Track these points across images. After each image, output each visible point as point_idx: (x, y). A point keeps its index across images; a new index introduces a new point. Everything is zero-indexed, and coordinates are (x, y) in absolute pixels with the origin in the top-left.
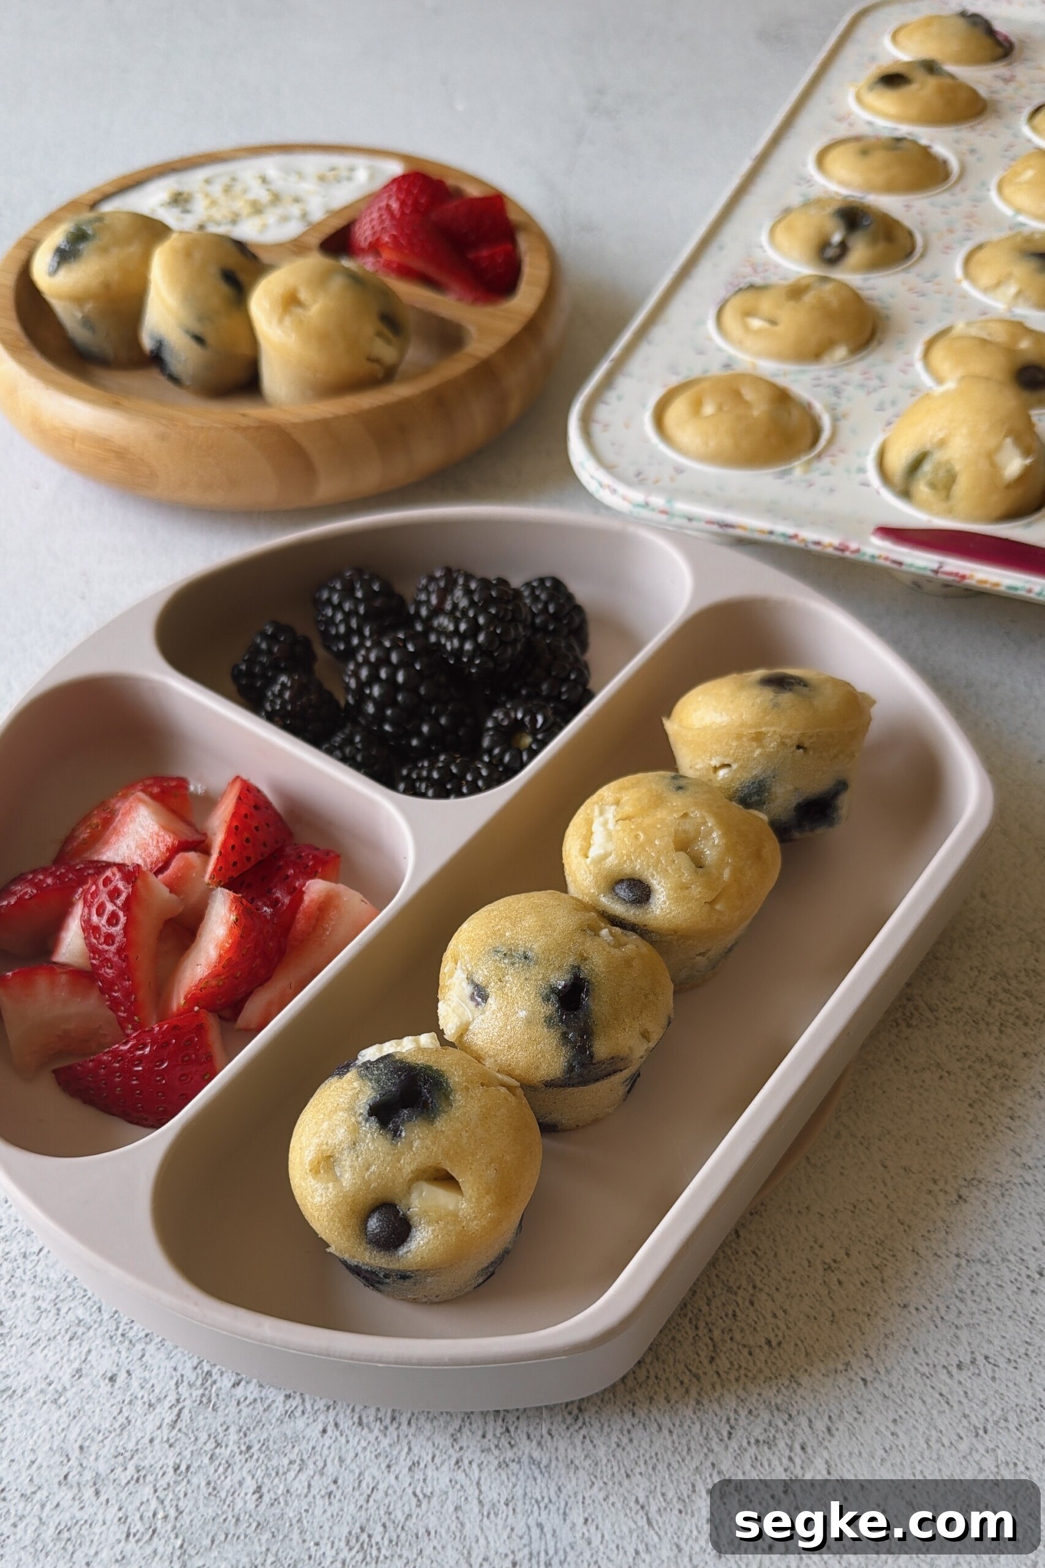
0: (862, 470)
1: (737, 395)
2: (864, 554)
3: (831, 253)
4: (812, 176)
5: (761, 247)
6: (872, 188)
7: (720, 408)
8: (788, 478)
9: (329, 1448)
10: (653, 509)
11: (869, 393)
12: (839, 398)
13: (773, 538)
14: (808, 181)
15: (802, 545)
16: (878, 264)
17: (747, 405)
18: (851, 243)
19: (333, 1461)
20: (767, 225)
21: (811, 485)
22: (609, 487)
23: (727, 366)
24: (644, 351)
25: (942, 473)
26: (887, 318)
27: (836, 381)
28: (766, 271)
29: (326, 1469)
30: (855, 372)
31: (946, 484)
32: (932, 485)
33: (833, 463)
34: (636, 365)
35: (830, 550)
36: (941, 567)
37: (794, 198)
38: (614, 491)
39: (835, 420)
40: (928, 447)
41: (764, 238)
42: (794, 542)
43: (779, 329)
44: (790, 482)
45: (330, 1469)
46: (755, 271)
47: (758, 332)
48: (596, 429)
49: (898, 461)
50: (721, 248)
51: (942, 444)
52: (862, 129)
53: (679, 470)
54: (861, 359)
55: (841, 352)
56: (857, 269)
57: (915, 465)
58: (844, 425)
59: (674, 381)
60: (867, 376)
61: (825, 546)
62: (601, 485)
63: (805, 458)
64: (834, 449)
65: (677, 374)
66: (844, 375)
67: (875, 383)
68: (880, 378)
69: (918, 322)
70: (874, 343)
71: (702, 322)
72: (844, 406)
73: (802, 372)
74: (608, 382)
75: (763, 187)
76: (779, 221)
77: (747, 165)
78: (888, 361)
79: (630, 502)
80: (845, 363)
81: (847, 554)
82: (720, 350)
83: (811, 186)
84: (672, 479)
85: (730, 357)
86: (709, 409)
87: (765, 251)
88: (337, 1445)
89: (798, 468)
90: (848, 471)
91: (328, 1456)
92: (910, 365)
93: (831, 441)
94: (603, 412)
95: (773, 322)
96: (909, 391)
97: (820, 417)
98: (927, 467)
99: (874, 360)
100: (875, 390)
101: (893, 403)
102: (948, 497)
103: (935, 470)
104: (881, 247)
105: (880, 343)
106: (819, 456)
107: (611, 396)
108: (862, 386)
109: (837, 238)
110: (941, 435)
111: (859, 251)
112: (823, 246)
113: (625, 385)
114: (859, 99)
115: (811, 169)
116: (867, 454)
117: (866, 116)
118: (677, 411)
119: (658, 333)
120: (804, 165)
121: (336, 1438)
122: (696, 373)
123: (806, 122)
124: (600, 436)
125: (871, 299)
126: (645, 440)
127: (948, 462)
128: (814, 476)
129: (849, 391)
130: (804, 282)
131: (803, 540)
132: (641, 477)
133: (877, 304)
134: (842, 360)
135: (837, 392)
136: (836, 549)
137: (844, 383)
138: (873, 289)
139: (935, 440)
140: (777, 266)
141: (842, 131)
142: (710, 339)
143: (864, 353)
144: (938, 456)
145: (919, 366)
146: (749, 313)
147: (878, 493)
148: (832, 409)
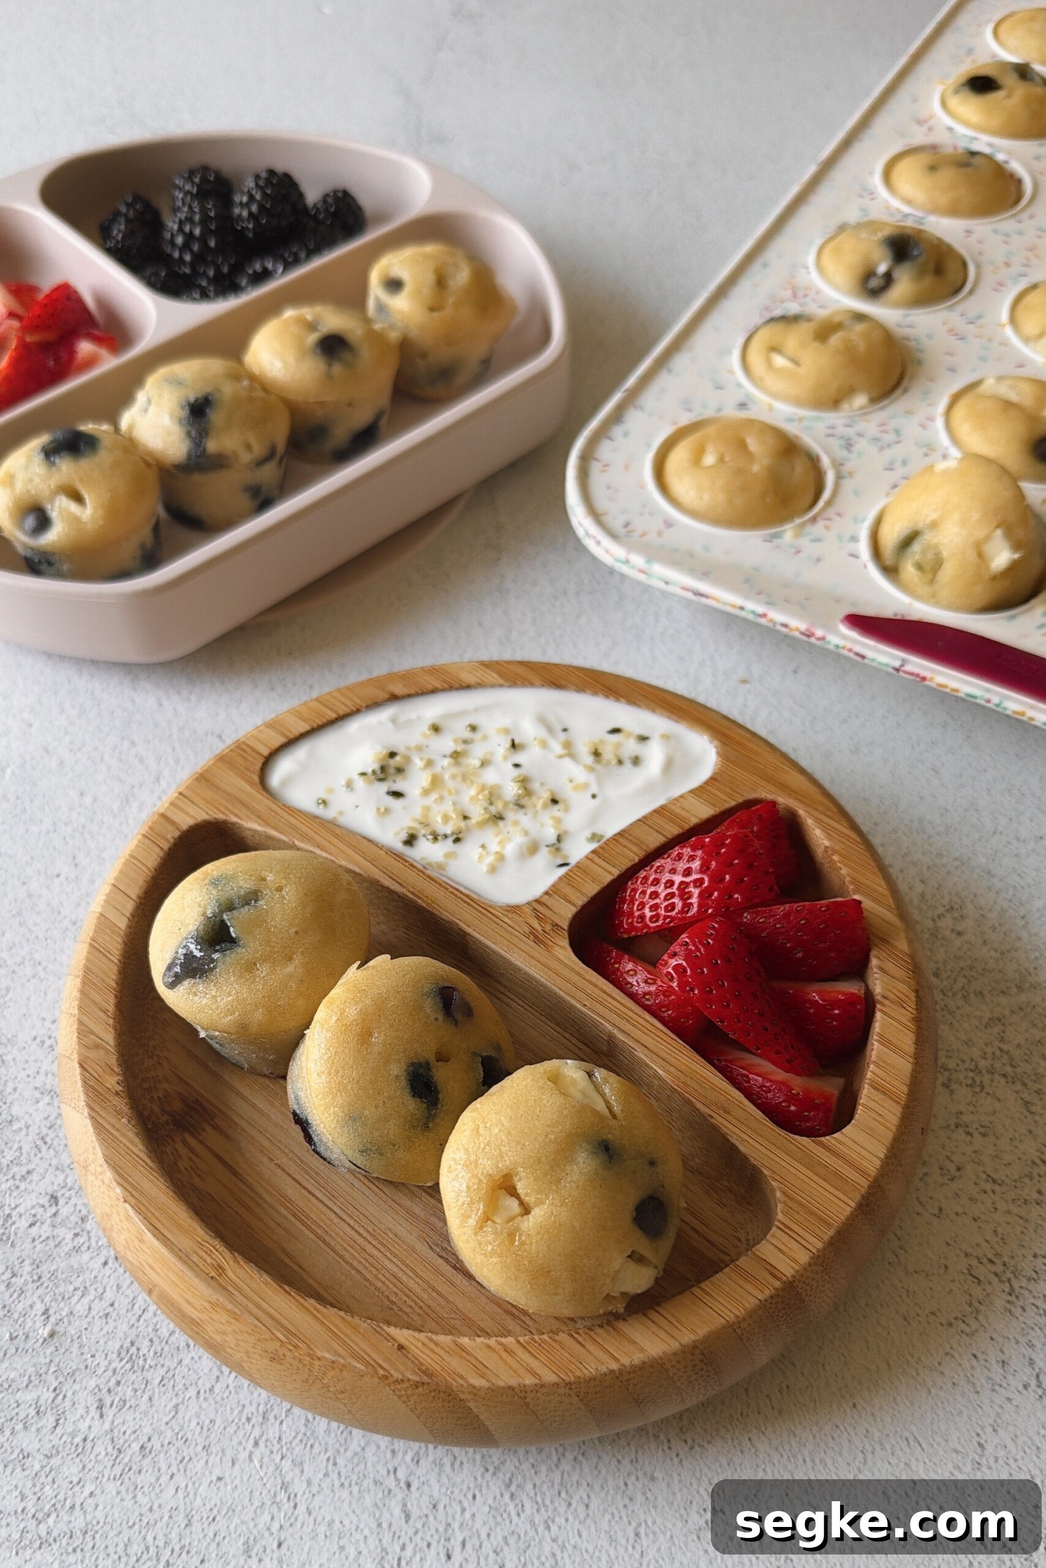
0: (854, 539)
1: (742, 445)
2: (829, 643)
3: (874, 283)
4: (876, 187)
5: (807, 268)
6: (935, 210)
7: (721, 460)
8: (777, 541)
9: (109, 1277)
10: (633, 567)
11: (882, 449)
12: (849, 451)
13: (743, 614)
14: (872, 194)
15: (770, 625)
16: (922, 300)
17: (749, 456)
18: (896, 275)
19: (111, 1287)
20: (818, 242)
21: (799, 552)
22: (594, 537)
23: (743, 406)
24: (663, 380)
25: (930, 556)
26: (919, 362)
27: (850, 432)
28: (806, 296)
29: (105, 1295)
30: (871, 425)
31: (931, 568)
32: (919, 567)
33: (827, 528)
34: (650, 398)
35: (797, 634)
36: (902, 665)
37: (853, 215)
38: (598, 543)
39: (839, 477)
40: (920, 525)
41: (811, 259)
42: (763, 621)
43: (802, 371)
44: (778, 547)
45: (109, 1295)
46: (795, 296)
47: (779, 372)
48: (595, 468)
49: (891, 535)
50: (765, 265)
51: (934, 525)
52: (940, 137)
53: (669, 524)
54: (882, 408)
55: (860, 400)
56: (896, 305)
57: (907, 542)
58: (847, 484)
59: (685, 419)
60: (883, 428)
61: (791, 630)
62: (587, 534)
63: (798, 521)
64: (831, 512)
65: (690, 410)
66: (861, 426)
67: (890, 437)
68: (897, 432)
69: (949, 370)
70: (899, 391)
71: (726, 352)
72: (852, 462)
73: (818, 419)
74: (617, 416)
75: (824, 197)
76: (832, 238)
77: (812, 170)
78: (909, 413)
79: (612, 556)
80: (864, 413)
81: (813, 640)
82: (739, 385)
83: (873, 199)
84: (660, 534)
85: (747, 395)
86: (709, 459)
87: (809, 273)
88: (116, 1274)
89: (788, 532)
90: (840, 538)
91: (108, 1283)
92: (932, 419)
93: (829, 503)
94: (606, 451)
95: (796, 362)
96: (924, 450)
97: (825, 473)
98: (916, 547)
99: (894, 411)
100: (889, 445)
101: (905, 463)
102: (932, 582)
103: (924, 552)
104: (928, 281)
105: (905, 391)
106: (814, 520)
107: (617, 431)
108: (876, 439)
109: (882, 268)
110: (934, 516)
111: (904, 284)
112: (869, 274)
113: (634, 419)
114: (944, 104)
115: (877, 180)
116: (863, 521)
117: (948, 121)
118: (679, 457)
119: (680, 361)
120: (871, 173)
121: (116, 1269)
122: (709, 413)
123: (883, 123)
124: (598, 479)
125: (907, 339)
126: (642, 486)
127: (936, 546)
128: (804, 542)
129: (861, 445)
130: (837, 319)
131: (771, 621)
132: (629, 528)
133: (913, 344)
134: (861, 408)
135: (849, 445)
136: (803, 633)
137: (860, 435)
138: (911, 327)
139: (928, 521)
140: (818, 292)
141: (919, 137)
142: (731, 372)
143: (885, 402)
144: (928, 537)
145: (940, 422)
146: (775, 349)
147: (865, 567)
148: (838, 465)
